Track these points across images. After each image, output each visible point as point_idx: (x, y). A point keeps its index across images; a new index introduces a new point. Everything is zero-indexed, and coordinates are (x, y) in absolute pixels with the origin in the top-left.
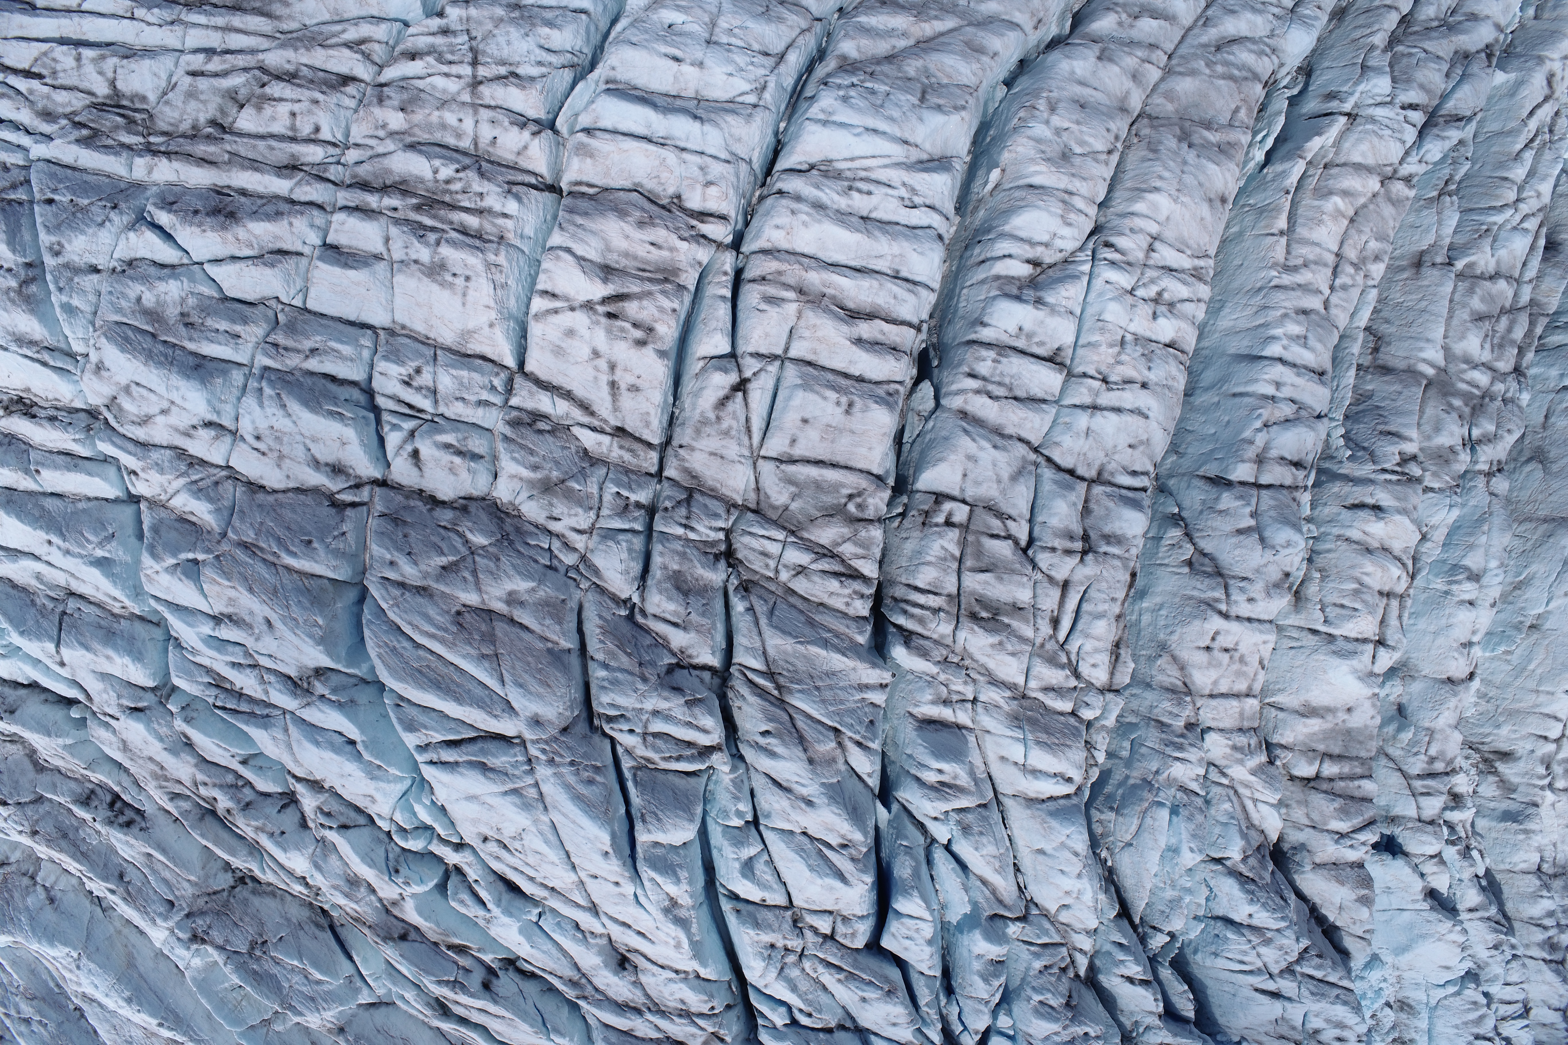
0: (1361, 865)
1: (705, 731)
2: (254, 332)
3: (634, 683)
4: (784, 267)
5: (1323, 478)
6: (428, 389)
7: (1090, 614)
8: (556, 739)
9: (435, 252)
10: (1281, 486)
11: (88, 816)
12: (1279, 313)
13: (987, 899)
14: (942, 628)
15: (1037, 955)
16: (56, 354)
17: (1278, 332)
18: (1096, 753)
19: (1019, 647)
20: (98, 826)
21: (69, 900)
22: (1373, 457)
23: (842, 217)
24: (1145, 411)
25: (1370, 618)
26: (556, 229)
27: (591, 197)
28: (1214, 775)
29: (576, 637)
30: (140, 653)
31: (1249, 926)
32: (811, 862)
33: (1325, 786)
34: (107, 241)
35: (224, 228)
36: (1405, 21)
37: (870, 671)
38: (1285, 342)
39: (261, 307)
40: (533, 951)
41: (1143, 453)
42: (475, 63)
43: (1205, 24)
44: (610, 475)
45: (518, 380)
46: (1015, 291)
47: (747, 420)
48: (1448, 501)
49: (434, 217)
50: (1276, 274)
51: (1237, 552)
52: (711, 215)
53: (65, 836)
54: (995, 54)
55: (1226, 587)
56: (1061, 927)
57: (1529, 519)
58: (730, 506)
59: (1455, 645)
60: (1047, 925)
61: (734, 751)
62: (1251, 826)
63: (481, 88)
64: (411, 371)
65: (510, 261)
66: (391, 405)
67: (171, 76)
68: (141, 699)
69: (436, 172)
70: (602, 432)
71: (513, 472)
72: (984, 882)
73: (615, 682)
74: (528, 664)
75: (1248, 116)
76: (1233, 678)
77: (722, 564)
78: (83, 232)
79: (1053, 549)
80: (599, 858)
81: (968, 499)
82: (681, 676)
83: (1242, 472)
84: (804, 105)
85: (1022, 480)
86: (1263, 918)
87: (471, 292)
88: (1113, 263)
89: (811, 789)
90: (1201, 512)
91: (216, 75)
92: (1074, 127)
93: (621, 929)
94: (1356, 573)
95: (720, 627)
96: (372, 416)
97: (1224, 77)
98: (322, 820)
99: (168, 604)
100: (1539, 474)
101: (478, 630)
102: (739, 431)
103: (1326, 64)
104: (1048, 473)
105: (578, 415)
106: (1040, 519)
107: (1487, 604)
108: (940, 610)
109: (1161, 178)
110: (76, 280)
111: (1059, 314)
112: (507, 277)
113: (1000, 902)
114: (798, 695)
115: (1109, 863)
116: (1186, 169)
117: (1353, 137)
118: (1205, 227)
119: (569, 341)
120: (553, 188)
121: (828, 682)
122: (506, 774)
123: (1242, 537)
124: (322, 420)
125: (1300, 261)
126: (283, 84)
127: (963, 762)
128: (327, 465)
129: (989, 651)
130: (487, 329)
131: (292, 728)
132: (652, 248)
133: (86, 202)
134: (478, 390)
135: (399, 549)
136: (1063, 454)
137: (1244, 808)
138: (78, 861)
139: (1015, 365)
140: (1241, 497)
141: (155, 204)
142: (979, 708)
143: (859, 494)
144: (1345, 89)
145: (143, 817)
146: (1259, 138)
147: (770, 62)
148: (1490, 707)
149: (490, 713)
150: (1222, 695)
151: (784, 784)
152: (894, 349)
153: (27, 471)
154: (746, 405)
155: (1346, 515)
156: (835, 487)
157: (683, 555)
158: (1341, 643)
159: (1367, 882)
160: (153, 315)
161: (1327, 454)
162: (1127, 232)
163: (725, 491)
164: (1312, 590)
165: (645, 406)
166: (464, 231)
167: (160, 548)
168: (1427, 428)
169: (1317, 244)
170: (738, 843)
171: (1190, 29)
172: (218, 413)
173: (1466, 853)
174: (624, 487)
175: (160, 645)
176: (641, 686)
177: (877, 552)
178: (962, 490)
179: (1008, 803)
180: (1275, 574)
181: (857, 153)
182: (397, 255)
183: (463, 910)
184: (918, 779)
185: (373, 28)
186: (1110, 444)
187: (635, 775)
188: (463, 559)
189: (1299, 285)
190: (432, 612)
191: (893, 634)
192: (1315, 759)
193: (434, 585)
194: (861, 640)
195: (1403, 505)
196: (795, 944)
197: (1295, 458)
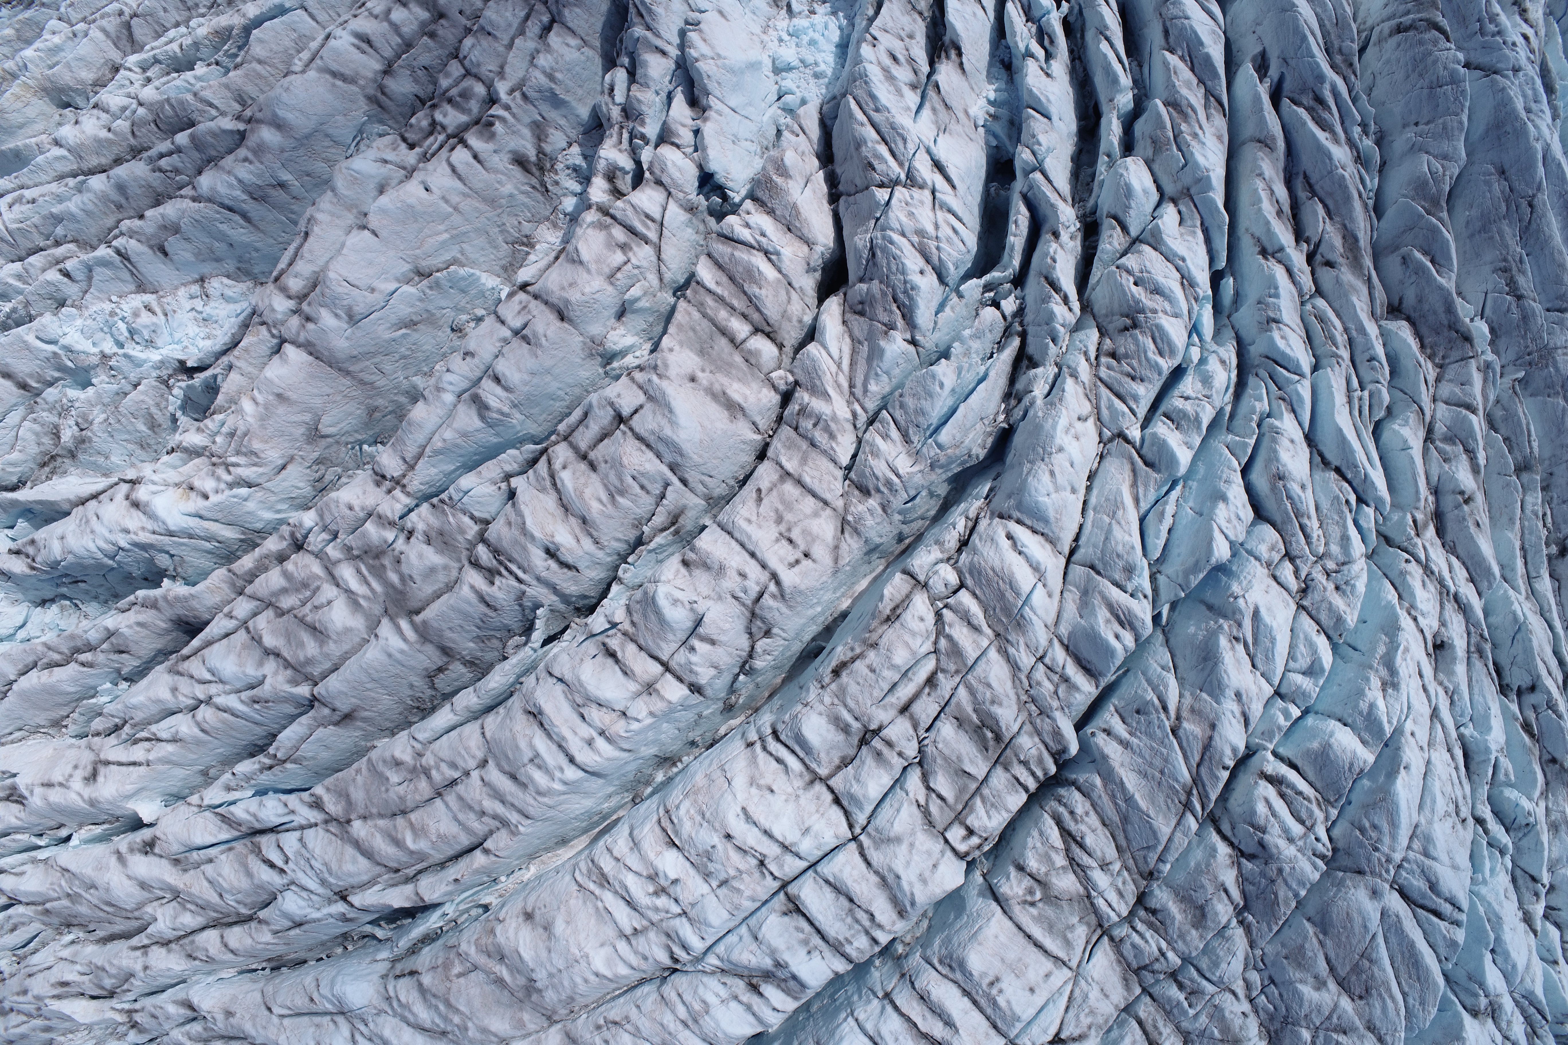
0: (757, 201)
1: (1266, 799)
8: (1371, 872)
10: (641, 648)
12: (545, 800)
13: (1146, 486)
14: (1028, 744)
15: (1136, 398)
19: (980, 687)
22: (521, 596)
24: (742, 816)
25: (625, 461)
31: (928, 261)
32: (1267, 644)
33: (754, 316)
37: (1112, 755)
38: (558, 774)
40: (1491, 704)
41: (762, 775)
46: (792, 983)
51: (727, 626)
55: (757, 600)
56: (1093, 398)
58: (1117, 944)
59: (536, 350)
60: (1105, 412)
62: (855, 341)
72: (1137, 501)
73: (1301, 883)
74: (1348, 937)
75: (452, 964)
76: (797, 506)
77: (1154, 904)
79: (900, 754)
81: (942, 841)
82: (1250, 847)
83: (674, 691)
85: (892, 835)
86: (911, 261)
88: (685, 947)
89: (1230, 706)
94: (610, 509)
97: (457, 1011)
101: (1358, 979)
102: (1079, 1004)
104: (861, 818)
108: (1021, 762)
109: (586, 981)
111: (769, 946)
113: (1134, 471)
114: (1181, 779)
116: (554, 972)
117: (355, 880)
118: (569, 913)
121: (1150, 771)
122: (1422, 871)
123: (715, 637)
125: (485, 819)
127: (1093, 628)
129: (1005, 701)
136: (836, 825)
137: (852, 364)
139: (835, 928)
140: (691, 671)
142: (1040, 652)
143: (1025, 902)
144: (331, 921)
149: (1399, 920)
150: (814, 495)
154: (1062, 1024)
156: (1039, 919)
157: (1182, 936)
162: (651, 960)
163: (1112, 956)
164: (659, 520)
168: (442, 579)
169: (456, 819)
174: (1183, 1008)
176: (1287, 868)
178: (943, 853)
180: (702, 578)
183: (1508, 764)
186: (791, 806)
188: (1327, 1030)
189: (503, 802)
190: (1377, 1013)
192: (750, 352)
193: (1361, 1027)
194: (1098, 781)
195: (522, 539)
196: (1319, 576)
197: (610, 661)
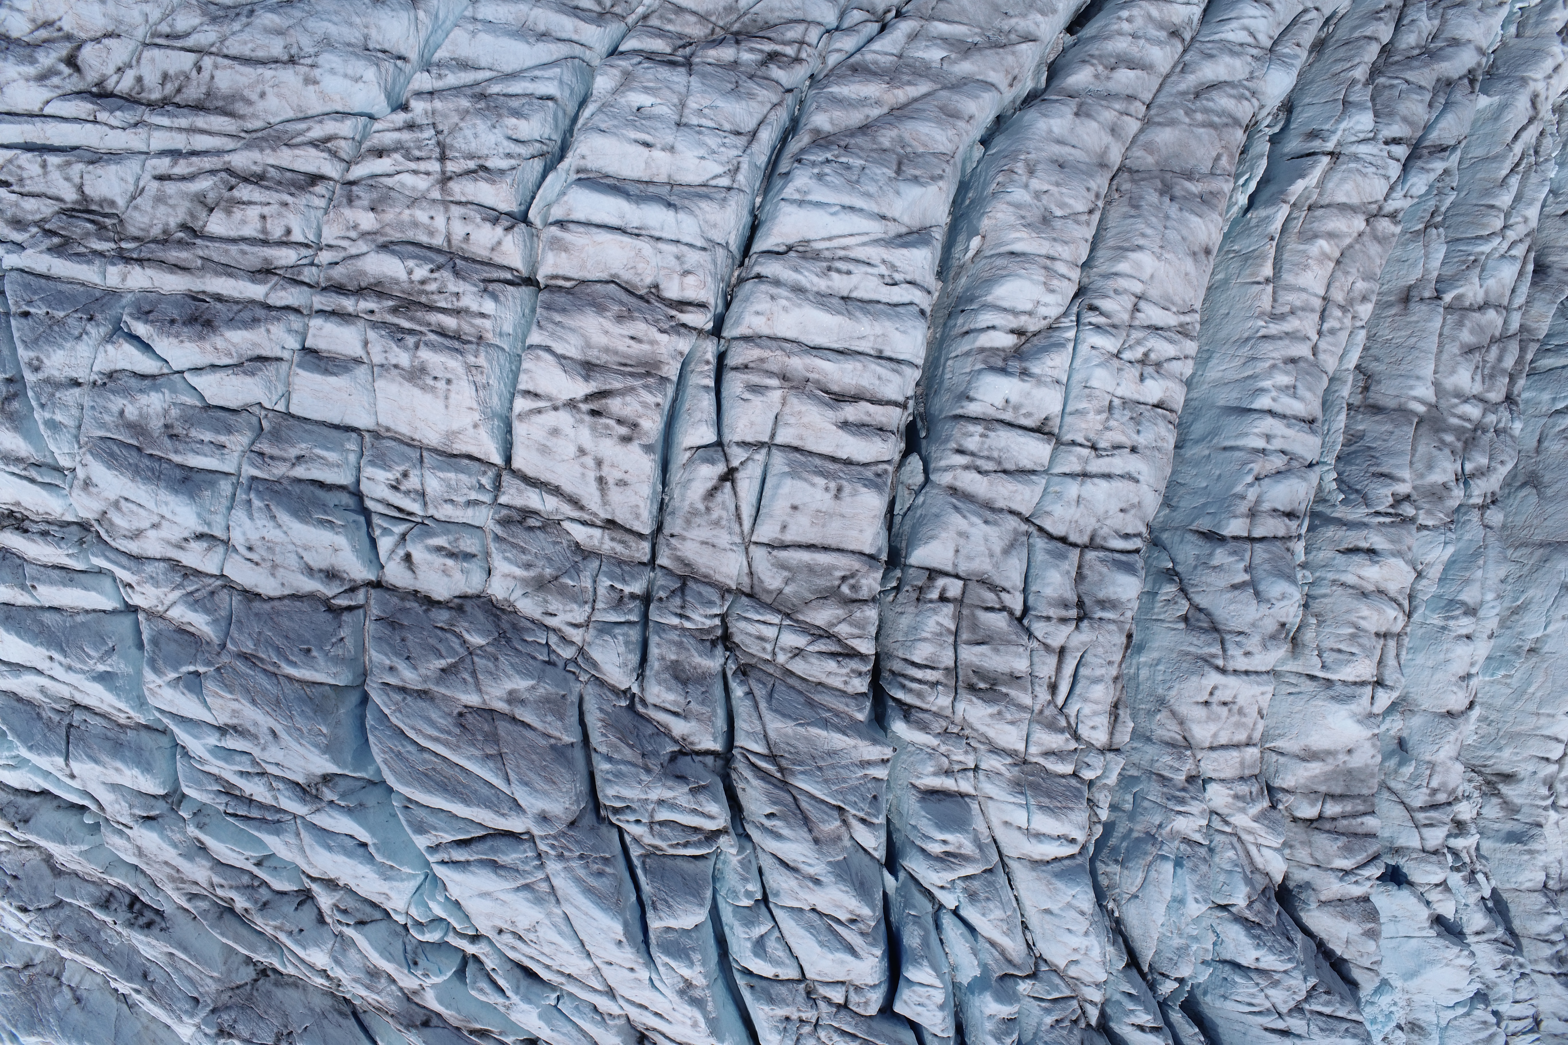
0: (1366, 899)
1: (711, 817)
2: (238, 441)
3: (638, 775)
4: (766, 354)
5: (1317, 522)
6: (416, 492)
7: (1088, 678)
8: (564, 834)
9: (415, 356)
10: (1275, 537)
11: (109, 920)
12: (1267, 364)
13: (996, 960)
14: (941, 701)
15: (1048, 1011)
16: (43, 469)
17: (1267, 384)
18: (1099, 811)
19: (1018, 715)
20: (118, 928)
21: (96, 998)
22: (1366, 501)
23: (822, 299)
24: (1136, 475)
25: (1367, 661)
26: (534, 328)
27: (568, 291)
28: (1217, 824)
29: (578, 729)
30: (149, 764)
31: (1256, 970)
32: (821, 938)
33: (1328, 826)
34: (86, 354)
35: (201, 338)
36: (1386, 50)
37: (871, 748)
38: (1274, 394)
39: (245, 414)
40: (554, 1034)
41: (1135, 516)
42: (443, 158)
43: (1183, 71)
44: (603, 568)
45: (506, 478)
46: (1000, 363)
47: (737, 508)
48: (1442, 538)
49: (412, 319)
50: (1262, 323)
51: (1232, 607)
52: (690, 304)
53: (87, 939)
54: (971, 117)
55: (1223, 643)
56: (1070, 981)
57: (1524, 544)
58: (724, 591)
59: (1453, 679)
60: (1057, 980)
61: (741, 831)
62: (1256, 870)
63: (451, 184)
64: (398, 475)
65: (490, 362)
66: (381, 508)
67: (138, 179)
68: (152, 807)
69: (410, 272)
70: (593, 525)
71: (507, 571)
72: (993, 944)
73: (619, 775)
74: (533, 762)
75: (1230, 163)
76: (1232, 730)
77: (720, 650)
78: (61, 347)
79: (1048, 619)
80: (613, 948)
81: (961, 574)
82: (684, 764)
83: (1235, 527)
84: (778, 183)
85: (1014, 553)
86: (1269, 961)
87: (453, 395)
88: (1098, 327)
89: (818, 868)
90: (1195, 567)
91: (183, 178)
92: (1053, 189)
93: (639, 1010)
94: (1353, 618)
95: (721, 713)
96: (362, 519)
97: (1203, 125)
98: (339, 917)
99: (173, 716)
100: (1534, 499)
101: (481, 730)
102: (729, 520)
103: (1307, 100)
104: (1040, 543)
105: (568, 510)
106: (1034, 588)
107: (1485, 636)
108: (938, 683)
109: (1143, 235)
110: (58, 395)
111: (1045, 384)
112: (488, 377)
113: (1010, 962)
114: (801, 777)
115: (1116, 914)
116: (1168, 224)
117: (1336, 177)
118: (1190, 282)
119: (555, 440)
120: (530, 281)
121: (830, 761)
122: (517, 871)
123: (1237, 593)
124: (312, 529)
125: (1287, 309)
126: (250, 187)
127: (967, 831)
128: (321, 571)
129: (988, 720)
130: (471, 430)
131: (303, 833)
132: (632, 342)
133: (62, 314)
134: (466, 491)
135: (398, 654)
136: (1054, 522)
137: (1248, 854)
138: (102, 963)
139: (1004, 439)
140: (1235, 553)
141: (131, 315)
142: (981, 776)
143: (853, 576)
144: (1327, 127)
145: (163, 917)
146: (1241, 181)
147: (742, 141)
148: (1491, 730)
149: (497, 812)
150: (1223, 747)
151: (791, 864)
152: (881, 429)
153: (23, 587)
154: (735, 493)
155: (1340, 559)
156: (829, 570)
157: (680, 645)
158: (1339, 688)
159: (1372, 915)
160: (137, 428)
161: (1320, 498)
162: (1112, 293)
163: (718, 577)
164: (1309, 636)
165: (634, 500)
166: (442, 333)
167: (161, 662)
168: (1419, 466)
169: (1304, 290)
170: (749, 923)
171: (1168, 76)
172: (209, 524)
173: (1471, 879)
174: (618, 580)
175: (168, 753)
176: (645, 777)
177: (873, 630)
178: (955, 565)
179: (1014, 865)
180: (1270, 626)
181: (835, 232)
182: (377, 359)
183: (483, 998)
184: (923, 851)
185: (338, 125)
186: (1101, 510)
187: (644, 863)
188: (462, 660)
189: (1287, 334)
190: (434, 715)
191: (893, 708)
192: (1317, 800)
193: (435, 688)
194: (861, 717)
195: (1398, 547)
196: (810, 1015)
197: (1288, 509)
